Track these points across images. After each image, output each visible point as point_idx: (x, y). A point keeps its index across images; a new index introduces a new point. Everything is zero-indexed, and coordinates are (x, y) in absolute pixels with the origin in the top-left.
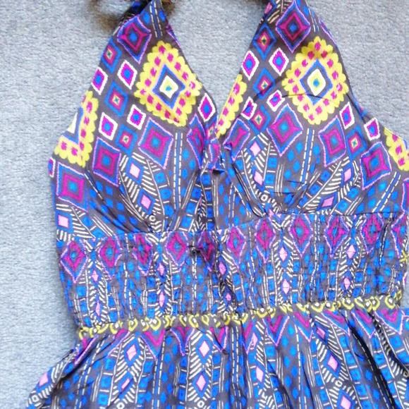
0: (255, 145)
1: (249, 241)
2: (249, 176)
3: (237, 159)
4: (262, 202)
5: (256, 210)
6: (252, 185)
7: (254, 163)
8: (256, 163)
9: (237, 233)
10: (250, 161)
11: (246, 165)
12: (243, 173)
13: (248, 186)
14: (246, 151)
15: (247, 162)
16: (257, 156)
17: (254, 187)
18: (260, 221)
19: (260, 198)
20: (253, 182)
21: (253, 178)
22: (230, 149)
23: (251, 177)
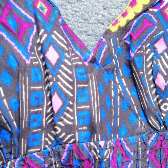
0: (162, 41)
1: (138, 160)
2: (148, 77)
3: (137, 55)
4: (161, 111)
5: (153, 122)
6: (151, 90)
7: (157, 63)
8: (159, 63)
9: (122, 148)
10: (152, 59)
11: (147, 63)
12: (141, 73)
13: (146, 89)
14: (149, 47)
15: (148, 60)
16: (162, 54)
17: (154, 92)
18: (155, 135)
19: (159, 106)
20: (152, 86)
21: (154, 80)
22: (129, 43)
23: (151, 79)
